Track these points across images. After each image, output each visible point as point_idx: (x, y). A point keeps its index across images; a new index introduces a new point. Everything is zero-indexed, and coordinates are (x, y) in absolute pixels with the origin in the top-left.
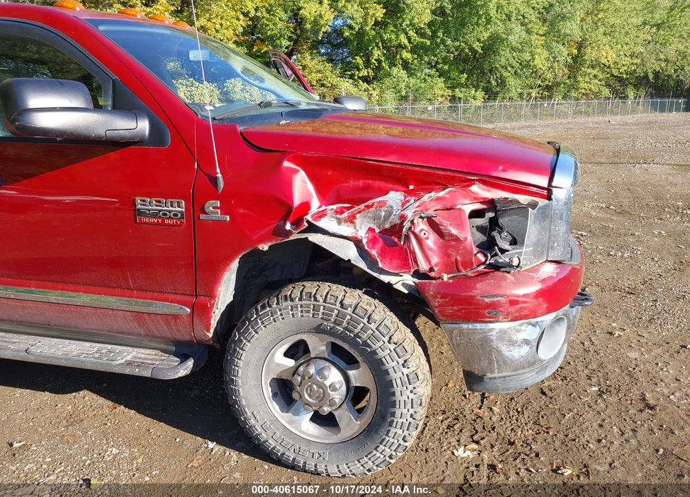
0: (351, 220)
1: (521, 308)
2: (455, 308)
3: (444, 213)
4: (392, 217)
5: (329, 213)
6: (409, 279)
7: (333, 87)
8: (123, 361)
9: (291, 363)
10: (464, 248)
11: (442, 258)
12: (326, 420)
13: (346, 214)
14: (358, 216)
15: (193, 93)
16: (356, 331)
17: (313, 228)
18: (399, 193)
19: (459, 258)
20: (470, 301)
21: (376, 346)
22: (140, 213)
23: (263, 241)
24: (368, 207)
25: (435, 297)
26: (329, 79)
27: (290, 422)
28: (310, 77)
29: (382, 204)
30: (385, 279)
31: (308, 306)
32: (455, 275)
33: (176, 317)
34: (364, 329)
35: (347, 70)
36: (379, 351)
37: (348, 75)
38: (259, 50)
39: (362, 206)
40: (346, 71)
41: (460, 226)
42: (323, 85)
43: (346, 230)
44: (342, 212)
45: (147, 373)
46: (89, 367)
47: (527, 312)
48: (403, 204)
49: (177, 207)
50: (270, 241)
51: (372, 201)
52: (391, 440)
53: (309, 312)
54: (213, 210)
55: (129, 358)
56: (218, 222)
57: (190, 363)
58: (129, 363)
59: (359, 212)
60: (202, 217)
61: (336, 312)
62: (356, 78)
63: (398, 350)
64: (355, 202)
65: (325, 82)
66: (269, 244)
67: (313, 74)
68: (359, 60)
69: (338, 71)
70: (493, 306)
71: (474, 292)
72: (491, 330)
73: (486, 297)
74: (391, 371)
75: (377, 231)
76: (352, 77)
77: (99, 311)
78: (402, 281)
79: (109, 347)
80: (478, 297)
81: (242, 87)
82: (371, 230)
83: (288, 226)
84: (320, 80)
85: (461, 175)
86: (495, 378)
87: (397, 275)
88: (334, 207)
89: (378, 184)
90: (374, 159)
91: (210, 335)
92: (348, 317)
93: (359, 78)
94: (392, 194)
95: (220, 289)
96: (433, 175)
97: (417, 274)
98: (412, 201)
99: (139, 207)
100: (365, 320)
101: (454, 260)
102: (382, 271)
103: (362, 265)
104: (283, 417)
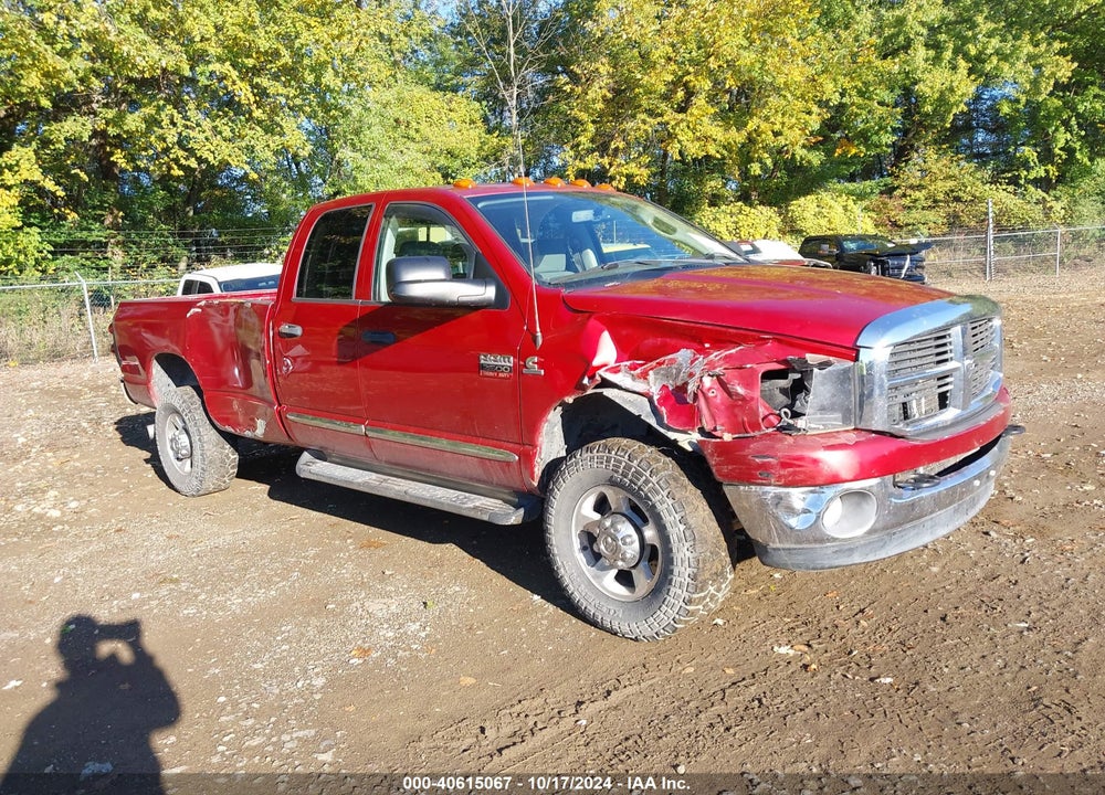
0: (644, 376)
1: (795, 472)
2: (730, 468)
3: (736, 372)
4: (682, 374)
5: (623, 368)
6: (696, 436)
7: (975, 200)
8: (471, 506)
9: (597, 516)
10: (751, 408)
11: (729, 418)
12: (625, 578)
13: (639, 371)
14: (651, 373)
15: (741, 224)
16: (639, 484)
17: (606, 383)
18: (689, 351)
19: (745, 419)
20: (743, 461)
21: (655, 499)
22: (483, 367)
23: (568, 394)
24: (659, 364)
25: (712, 455)
26: (969, 188)
27: (595, 577)
28: (932, 188)
29: (673, 361)
30: (672, 435)
31: (602, 458)
32: (741, 435)
33: (508, 464)
34: (647, 482)
35: (1007, 170)
36: (658, 505)
37: (1004, 178)
38: (845, 153)
39: (654, 363)
40: (1003, 172)
41: (748, 385)
42: (958, 199)
43: (640, 386)
44: (635, 369)
45: (485, 518)
46: (446, 509)
47: (802, 477)
48: (692, 362)
49: (508, 362)
50: (573, 394)
51: (662, 359)
52: (673, 601)
53: (602, 463)
54: (533, 365)
55: (477, 504)
56: (536, 376)
57: (522, 511)
58: (475, 508)
59: (652, 369)
60: (525, 371)
61: (624, 464)
62: (1022, 182)
63: (676, 505)
64: (648, 359)
65: (961, 194)
66: (574, 397)
67: (940, 183)
68: (1029, 152)
69: (987, 173)
70: (764, 466)
71: (746, 452)
72: (765, 493)
73: (757, 457)
74: (668, 525)
75: (671, 389)
76: (1014, 181)
77: (456, 456)
78: (687, 440)
79: (467, 495)
80: (750, 457)
81: (817, 209)
82: (664, 387)
83: (586, 381)
84: (952, 191)
85: (754, 333)
86: (779, 549)
87: (685, 432)
88: (628, 363)
89: (673, 342)
90: (668, 319)
91: (536, 484)
92: (633, 469)
93: (1028, 181)
94: (683, 351)
95: (540, 439)
96: (725, 332)
97: (702, 431)
98: (701, 359)
99: (482, 362)
100: (648, 474)
101: (740, 419)
102: (669, 429)
103: (652, 421)
104: (589, 571)
